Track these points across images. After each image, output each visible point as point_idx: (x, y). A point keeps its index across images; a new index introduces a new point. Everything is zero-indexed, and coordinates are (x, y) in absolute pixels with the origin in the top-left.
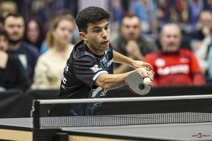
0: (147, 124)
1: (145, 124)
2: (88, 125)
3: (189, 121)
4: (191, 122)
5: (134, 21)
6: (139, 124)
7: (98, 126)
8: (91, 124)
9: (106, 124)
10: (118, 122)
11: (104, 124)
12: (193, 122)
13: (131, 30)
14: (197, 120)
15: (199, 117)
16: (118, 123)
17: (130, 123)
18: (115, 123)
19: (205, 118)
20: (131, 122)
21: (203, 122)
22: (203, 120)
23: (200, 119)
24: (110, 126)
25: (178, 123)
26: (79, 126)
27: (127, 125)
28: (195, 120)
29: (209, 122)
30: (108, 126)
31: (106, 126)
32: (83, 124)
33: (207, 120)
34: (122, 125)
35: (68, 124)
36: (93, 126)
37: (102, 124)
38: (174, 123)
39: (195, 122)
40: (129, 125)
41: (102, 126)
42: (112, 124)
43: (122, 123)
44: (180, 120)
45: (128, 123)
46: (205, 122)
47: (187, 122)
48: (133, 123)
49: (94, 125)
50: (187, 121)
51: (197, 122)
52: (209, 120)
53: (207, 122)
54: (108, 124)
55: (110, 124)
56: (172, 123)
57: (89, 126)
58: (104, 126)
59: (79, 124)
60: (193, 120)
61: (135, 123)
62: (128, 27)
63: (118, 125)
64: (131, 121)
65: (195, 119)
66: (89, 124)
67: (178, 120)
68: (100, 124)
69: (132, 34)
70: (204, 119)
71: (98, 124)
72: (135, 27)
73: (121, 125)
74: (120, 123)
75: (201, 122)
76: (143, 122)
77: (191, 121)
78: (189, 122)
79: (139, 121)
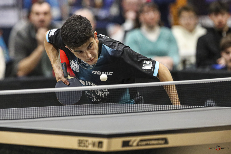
0: (62, 116)
1: (59, 116)
3: (107, 112)
4: (109, 114)
5: (44, 7)
6: (53, 117)
7: (9, 119)
8: (3, 117)
9: (18, 117)
10: (31, 114)
11: (16, 117)
12: (111, 114)
13: (42, 17)
14: (115, 111)
16: (31, 116)
17: (44, 115)
18: (28, 115)
20: (45, 115)
21: (121, 113)
22: (121, 111)
23: (118, 110)
24: (22, 119)
25: (94, 115)
27: (40, 118)
28: (113, 112)
29: (128, 113)
30: (20, 119)
31: (18, 119)
33: (125, 111)
34: (36, 118)
36: (5, 119)
37: (14, 117)
39: (113, 114)
40: (42, 117)
42: (24, 117)
44: (97, 111)
45: (42, 116)
46: (123, 113)
47: (105, 114)
48: (46, 115)
50: (104, 112)
51: (115, 114)
52: (127, 111)
53: (125, 113)
54: (20, 117)
55: (22, 117)
56: (88, 115)
61: (48, 115)
62: (38, 14)
63: (31, 118)
64: (44, 114)
67: (95, 112)
68: (11, 117)
69: (42, 21)
72: (45, 13)
73: (34, 118)
74: (33, 116)
75: (119, 113)
76: (57, 115)
77: (109, 112)
78: (107, 114)
79: (53, 113)
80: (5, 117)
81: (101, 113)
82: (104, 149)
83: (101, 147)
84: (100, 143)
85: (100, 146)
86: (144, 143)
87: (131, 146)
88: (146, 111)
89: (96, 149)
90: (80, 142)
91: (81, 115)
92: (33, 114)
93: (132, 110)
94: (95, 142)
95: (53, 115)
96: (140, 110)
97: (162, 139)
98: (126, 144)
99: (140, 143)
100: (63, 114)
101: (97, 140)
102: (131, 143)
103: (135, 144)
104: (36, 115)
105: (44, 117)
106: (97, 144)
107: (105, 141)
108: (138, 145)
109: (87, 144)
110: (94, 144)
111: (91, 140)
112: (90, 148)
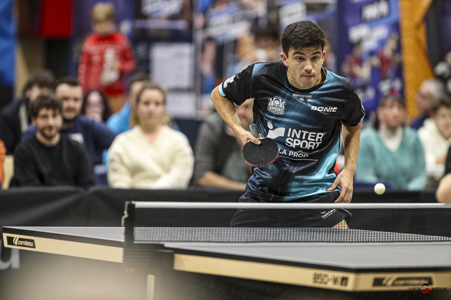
0: (285, 242)
1: (282, 242)
2: (202, 240)
3: (344, 239)
4: (347, 242)
6: (273, 242)
7: (215, 242)
9: (226, 239)
11: (224, 239)
12: (349, 242)
14: (355, 239)
15: (358, 234)
17: (261, 239)
18: (240, 238)
19: (366, 236)
20: (263, 238)
21: (363, 242)
22: (363, 239)
23: (359, 238)
24: (232, 242)
25: (327, 242)
26: (188, 241)
27: (256, 242)
28: (352, 239)
29: (371, 242)
30: (229, 242)
31: (226, 242)
32: (194, 239)
33: (369, 239)
34: (250, 242)
35: (174, 238)
36: (209, 242)
37: (221, 239)
38: (322, 241)
39: (352, 242)
40: (259, 242)
41: (221, 242)
42: (235, 239)
43: (250, 239)
44: (331, 238)
45: (258, 239)
46: (366, 242)
47: (341, 242)
48: (264, 239)
49: (210, 240)
50: (341, 239)
51: (355, 242)
52: (371, 239)
53: (368, 242)
54: (229, 239)
55: (232, 239)
56: (319, 242)
57: (203, 242)
58: (223, 242)
59: (188, 239)
60: (349, 239)
61: (267, 239)
63: (244, 242)
64: (261, 237)
65: (352, 237)
66: (204, 239)
67: (329, 238)
68: (218, 239)
70: (365, 238)
71: (215, 239)
73: (247, 242)
74: (247, 239)
75: (360, 242)
76: (278, 239)
77: (347, 239)
78: (344, 242)
79: (273, 237)
80: (209, 239)
81: (337, 240)
82: (350, 287)
83: (346, 284)
84: (344, 280)
85: (344, 283)
86: (402, 282)
87: (385, 285)
88: (396, 241)
89: (338, 287)
90: (316, 277)
91: (311, 242)
92: (247, 237)
93: (377, 239)
94: (337, 278)
95: (273, 239)
96: (388, 239)
97: (425, 279)
98: (378, 282)
99: (396, 283)
100: (287, 239)
101: (340, 275)
102: (384, 282)
103: (390, 283)
104: (251, 238)
105: (261, 242)
106: (339, 281)
107: (351, 277)
108: (393, 285)
109: (325, 280)
110: (335, 281)
111: (331, 274)
112: (330, 285)
